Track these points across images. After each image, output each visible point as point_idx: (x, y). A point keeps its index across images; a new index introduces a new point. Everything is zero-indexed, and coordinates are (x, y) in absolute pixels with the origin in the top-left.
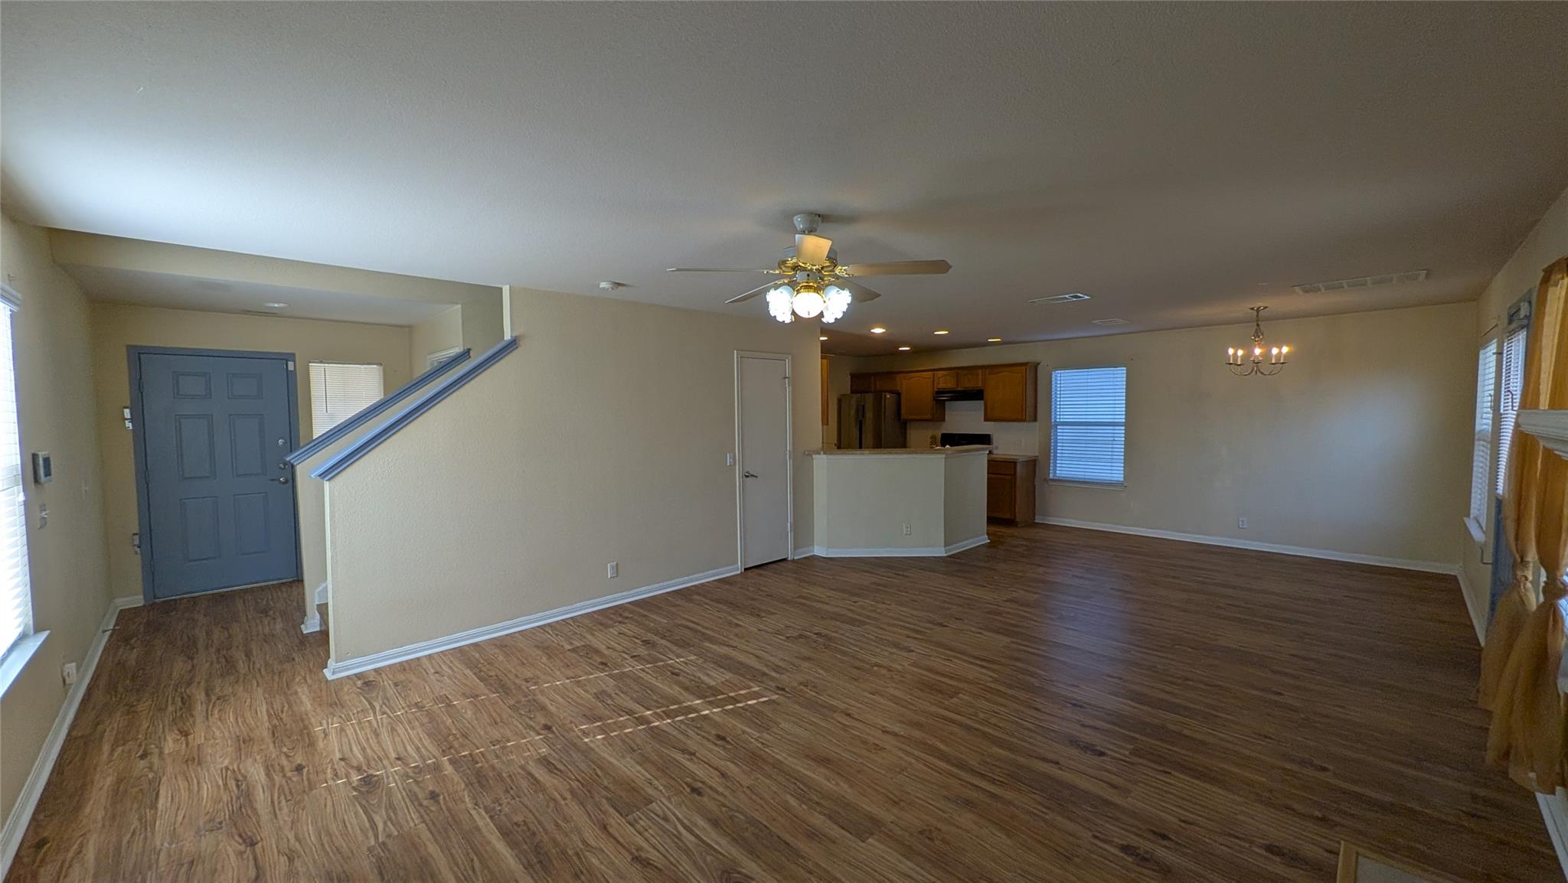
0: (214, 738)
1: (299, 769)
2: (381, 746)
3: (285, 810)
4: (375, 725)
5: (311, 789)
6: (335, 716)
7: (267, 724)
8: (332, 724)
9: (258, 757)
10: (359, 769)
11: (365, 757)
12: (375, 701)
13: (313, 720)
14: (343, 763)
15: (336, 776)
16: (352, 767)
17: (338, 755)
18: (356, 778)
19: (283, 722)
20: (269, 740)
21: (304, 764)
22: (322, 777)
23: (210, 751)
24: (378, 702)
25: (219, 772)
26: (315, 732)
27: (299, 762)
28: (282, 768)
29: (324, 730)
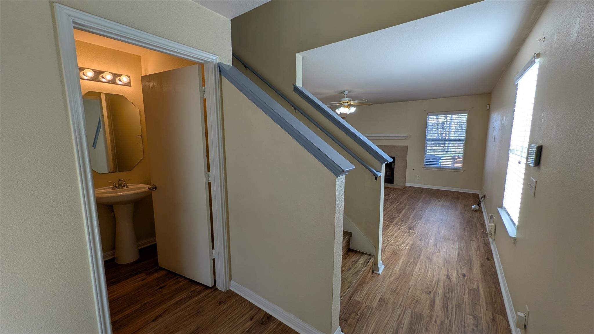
0: (438, 266)
1: (420, 240)
2: (399, 233)
3: (429, 233)
4: (394, 239)
5: (422, 234)
6: (399, 249)
7: (419, 261)
8: (403, 246)
9: (428, 250)
10: (409, 232)
11: (405, 233)
12: (384, 246)
13: (406, 252)
14: (411, 235)
15: (414, 234)
16: (410, 233)
17: (410, 237)
18: (411, 231)
19: (414, 257)
20: (422, 254)
21: (419, 240)
22: (417, 235)
23: (441, 262)
24: (384, 245)
25: (440, 252)
26: (409, 247)
27: (419, 242)
28: (424, 243)
29: (406, 246)
